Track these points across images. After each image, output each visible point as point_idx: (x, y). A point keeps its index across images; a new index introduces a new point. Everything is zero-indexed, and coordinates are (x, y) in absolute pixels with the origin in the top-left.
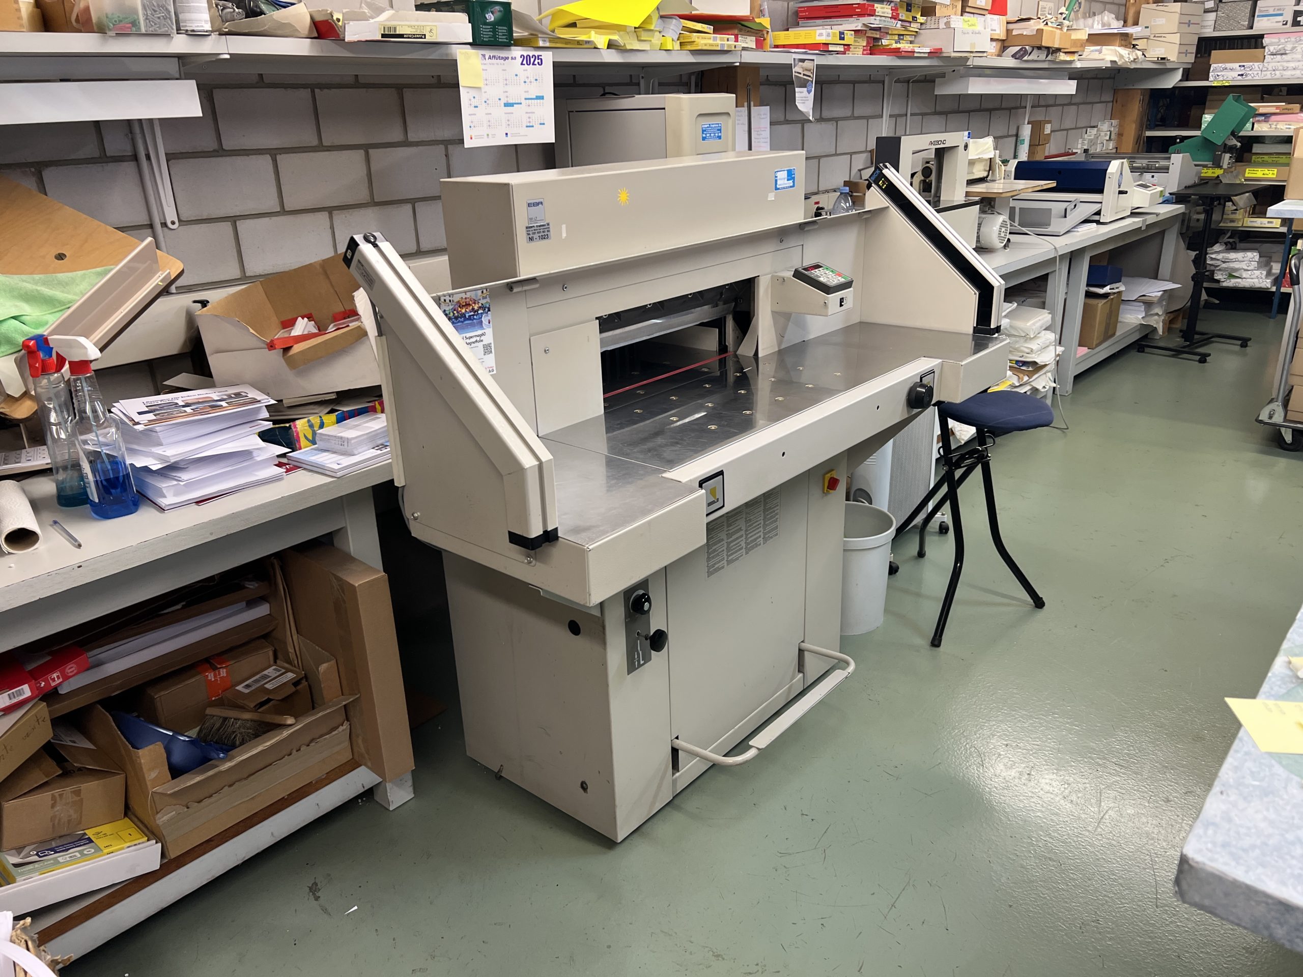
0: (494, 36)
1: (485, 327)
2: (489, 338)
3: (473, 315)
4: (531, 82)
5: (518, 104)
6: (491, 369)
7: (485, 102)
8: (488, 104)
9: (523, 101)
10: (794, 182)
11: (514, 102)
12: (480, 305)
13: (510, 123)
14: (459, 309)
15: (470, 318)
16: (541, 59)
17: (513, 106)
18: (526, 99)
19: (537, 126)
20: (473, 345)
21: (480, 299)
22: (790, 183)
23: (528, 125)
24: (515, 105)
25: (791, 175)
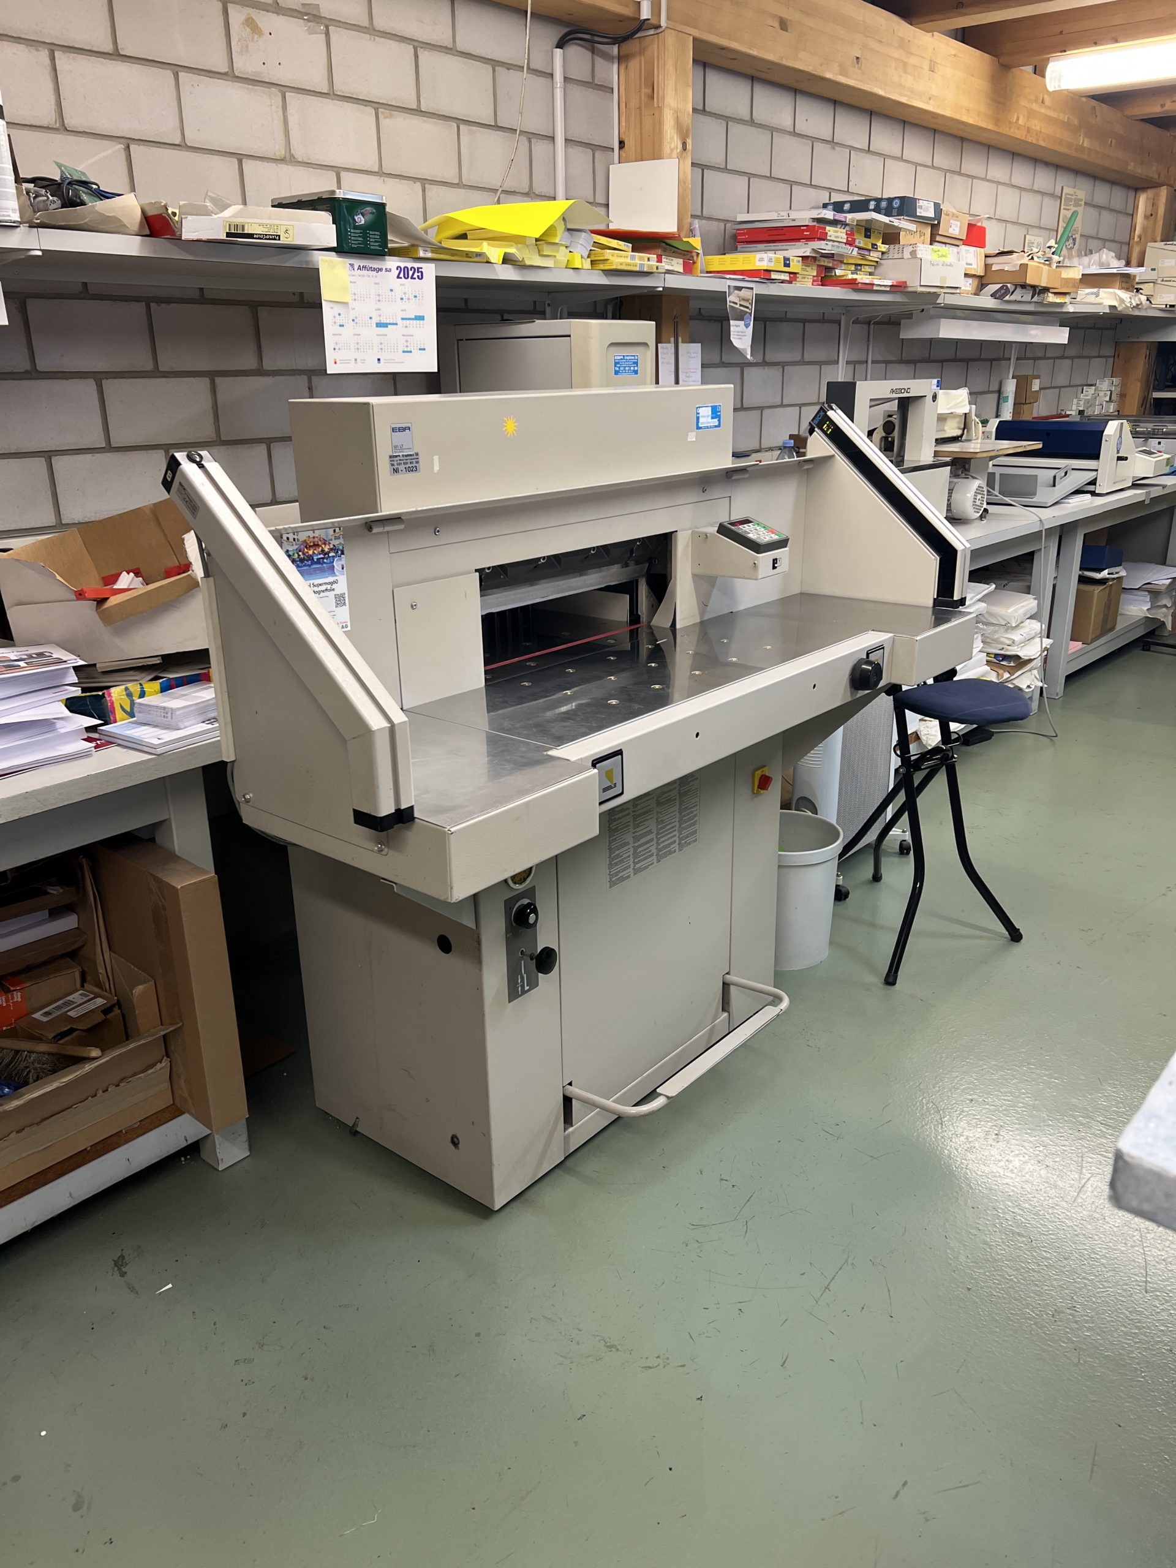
0: (365, 242)
1: (337, 574)
2: (342, 587)
3: (323, 558)
4: (409, 299)
5: (393, 324)
6: (344, 625)
7: (353, 320)
8: (356, 323)
9: (400, 322)
10: (719, 421)
11: (388, 322)
12: (332, 546)
13: (383, 347)
14: (306, 550)
15: (319, 561)
16: (422, 272)
17: (387, 327)
18: (402, 319)
19: (416, 352)
20: (322, 594)
21: (331, 540)
22: (715, 422)
23: (406, 350)
24: (389, 326)
25: (716, 413)
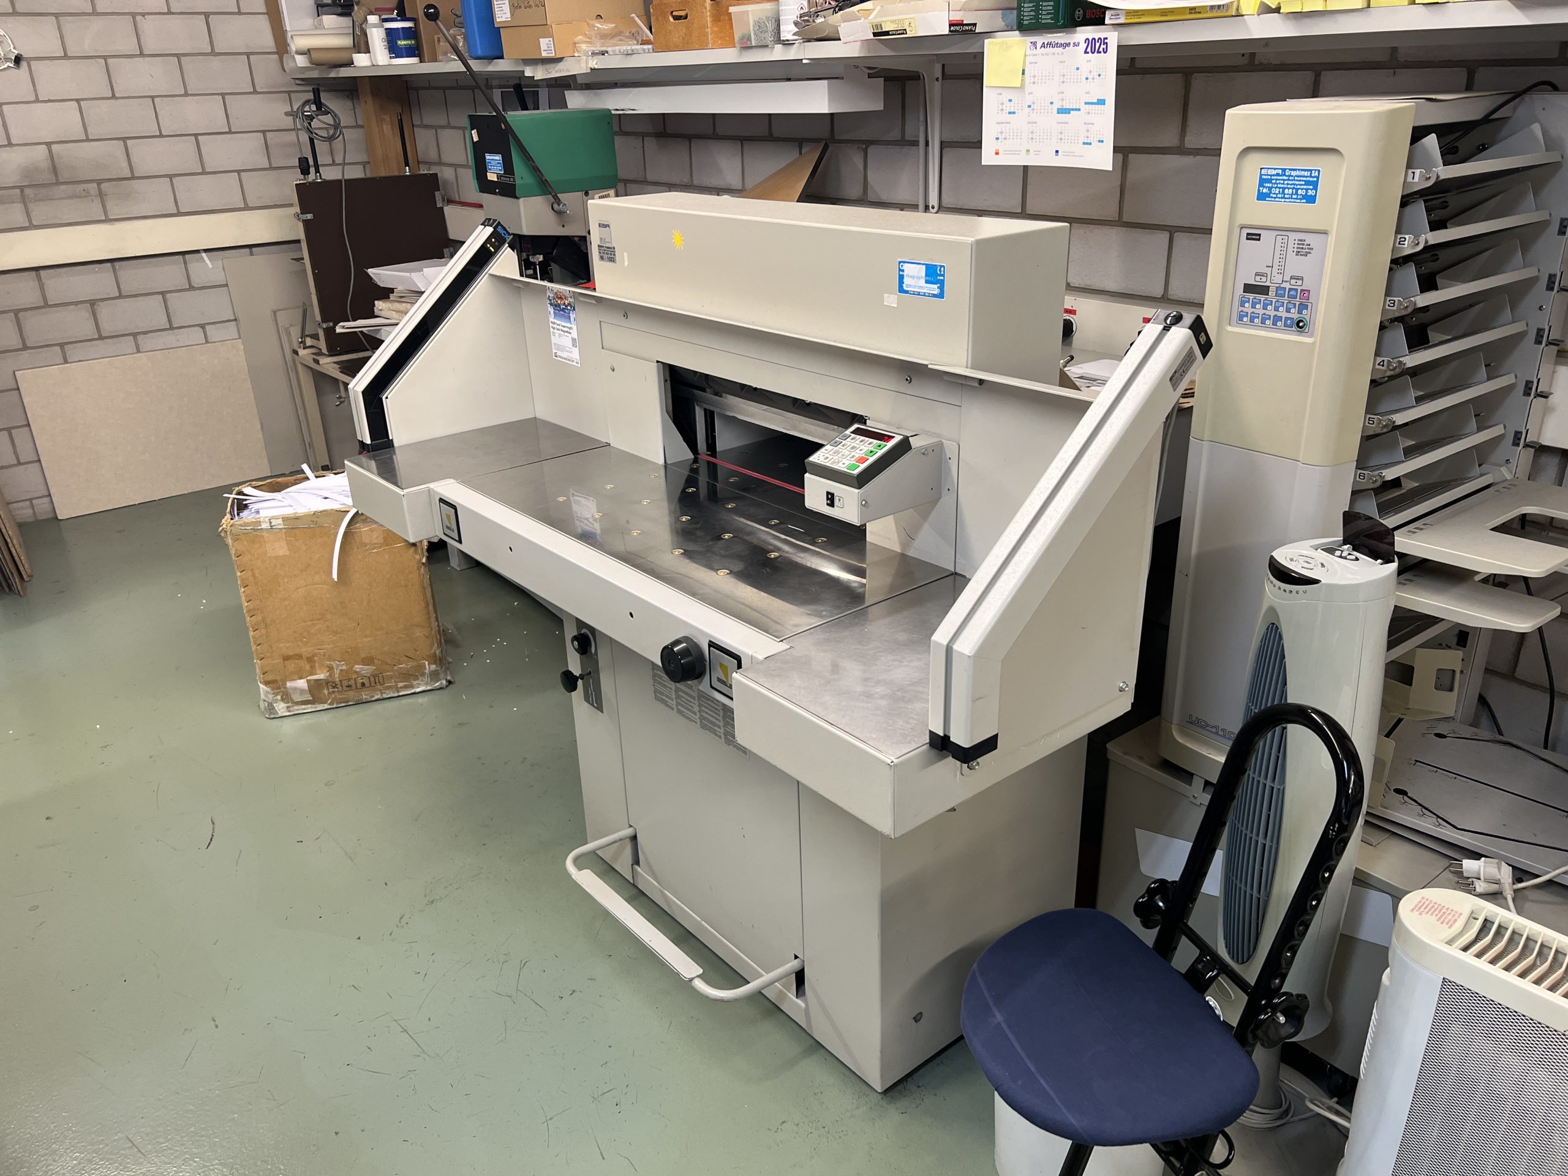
0: (1036, 17)
1: (572, 323)
2: (574, 334)
4: (1093, 79)
5: (1075, 110)
7: (1029, 106)
8: (1033, 109)
9: (1082, 106)
10: (941, 289)
12: (568, 302)
13: (1063, 136)
14: (557, 299)
15: (563, 310)
16: (1107, 43)
17: (1069, 113)
18: (1086, 103)
19: (1095, 143)
20: (566, 334)
21: (568, 297)
22: (934, 289)
23: (1086, 141)
24: (1072, 112)
25: (933, 274)
